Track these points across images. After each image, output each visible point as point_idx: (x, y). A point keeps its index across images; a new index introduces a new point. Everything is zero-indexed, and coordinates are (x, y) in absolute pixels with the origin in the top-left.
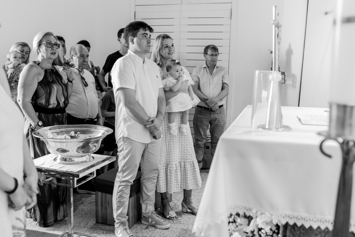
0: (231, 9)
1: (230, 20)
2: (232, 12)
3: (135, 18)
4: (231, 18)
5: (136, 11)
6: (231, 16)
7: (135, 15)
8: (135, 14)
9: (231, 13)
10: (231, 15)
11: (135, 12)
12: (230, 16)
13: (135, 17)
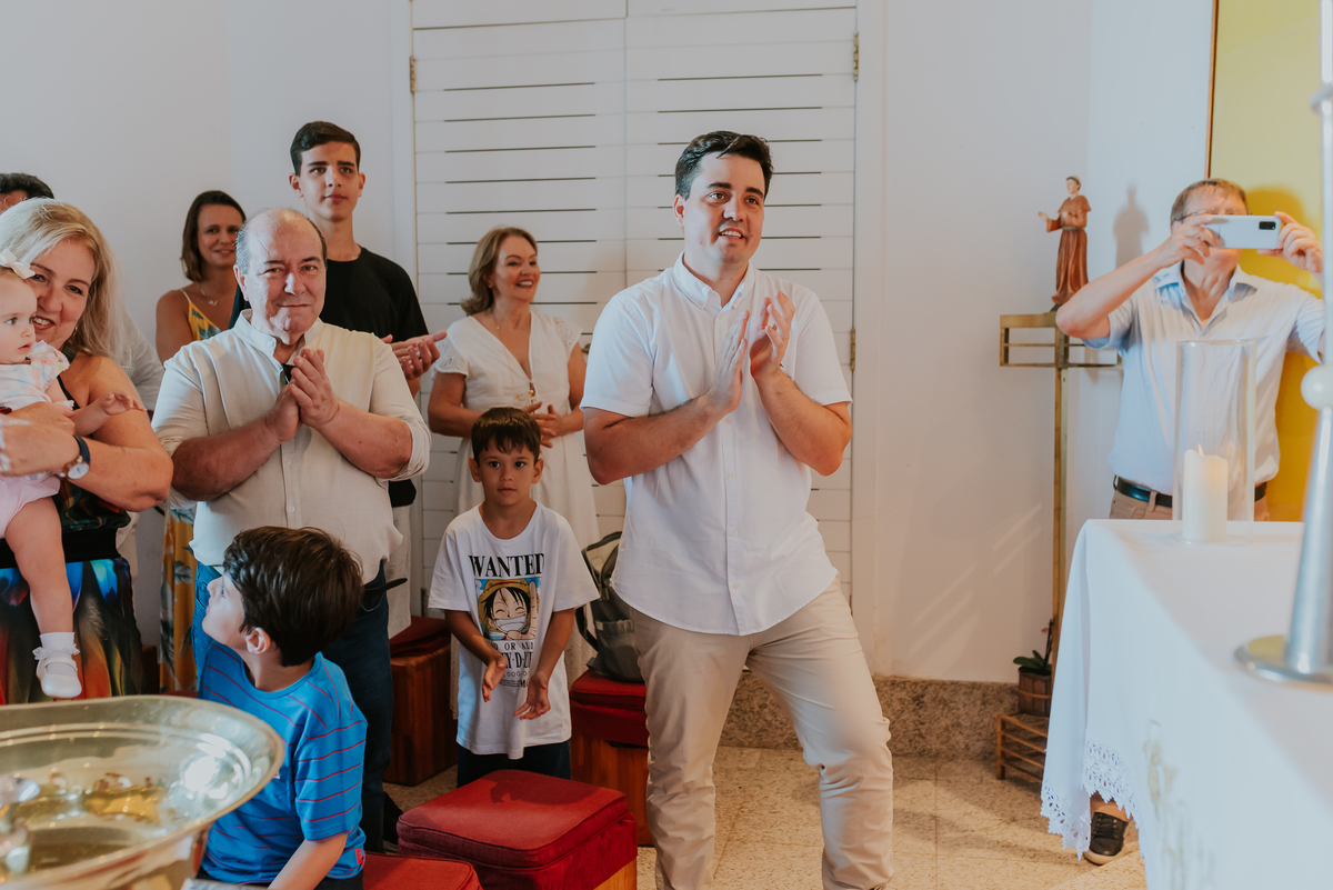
0: (857, 36)
1: (853, 83)
2: (857, 47)
3: (412, 86)
4: (856, 75)
5: (416, 56)
6: (856, 68)
7: (412, 73)
8: (411, 66)
9: (857, 52)
10: (857, 61)
11: (412, 61)
12: (850, 67)
13: (412, 79)
